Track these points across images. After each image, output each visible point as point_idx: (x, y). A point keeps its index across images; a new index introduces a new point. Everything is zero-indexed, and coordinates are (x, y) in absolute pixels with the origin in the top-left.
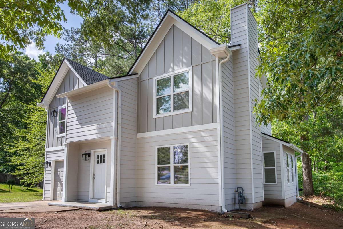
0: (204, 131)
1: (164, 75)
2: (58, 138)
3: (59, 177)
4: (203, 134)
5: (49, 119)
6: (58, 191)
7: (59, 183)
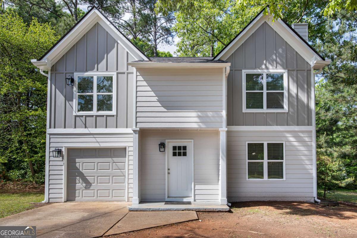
0: (302, 132)
1: (255, 71)
2: (76, 116)
3: (79, 170)
4: (301, 135)
5: (53, 87)
6: (76, 189)
7: (78, 178)
